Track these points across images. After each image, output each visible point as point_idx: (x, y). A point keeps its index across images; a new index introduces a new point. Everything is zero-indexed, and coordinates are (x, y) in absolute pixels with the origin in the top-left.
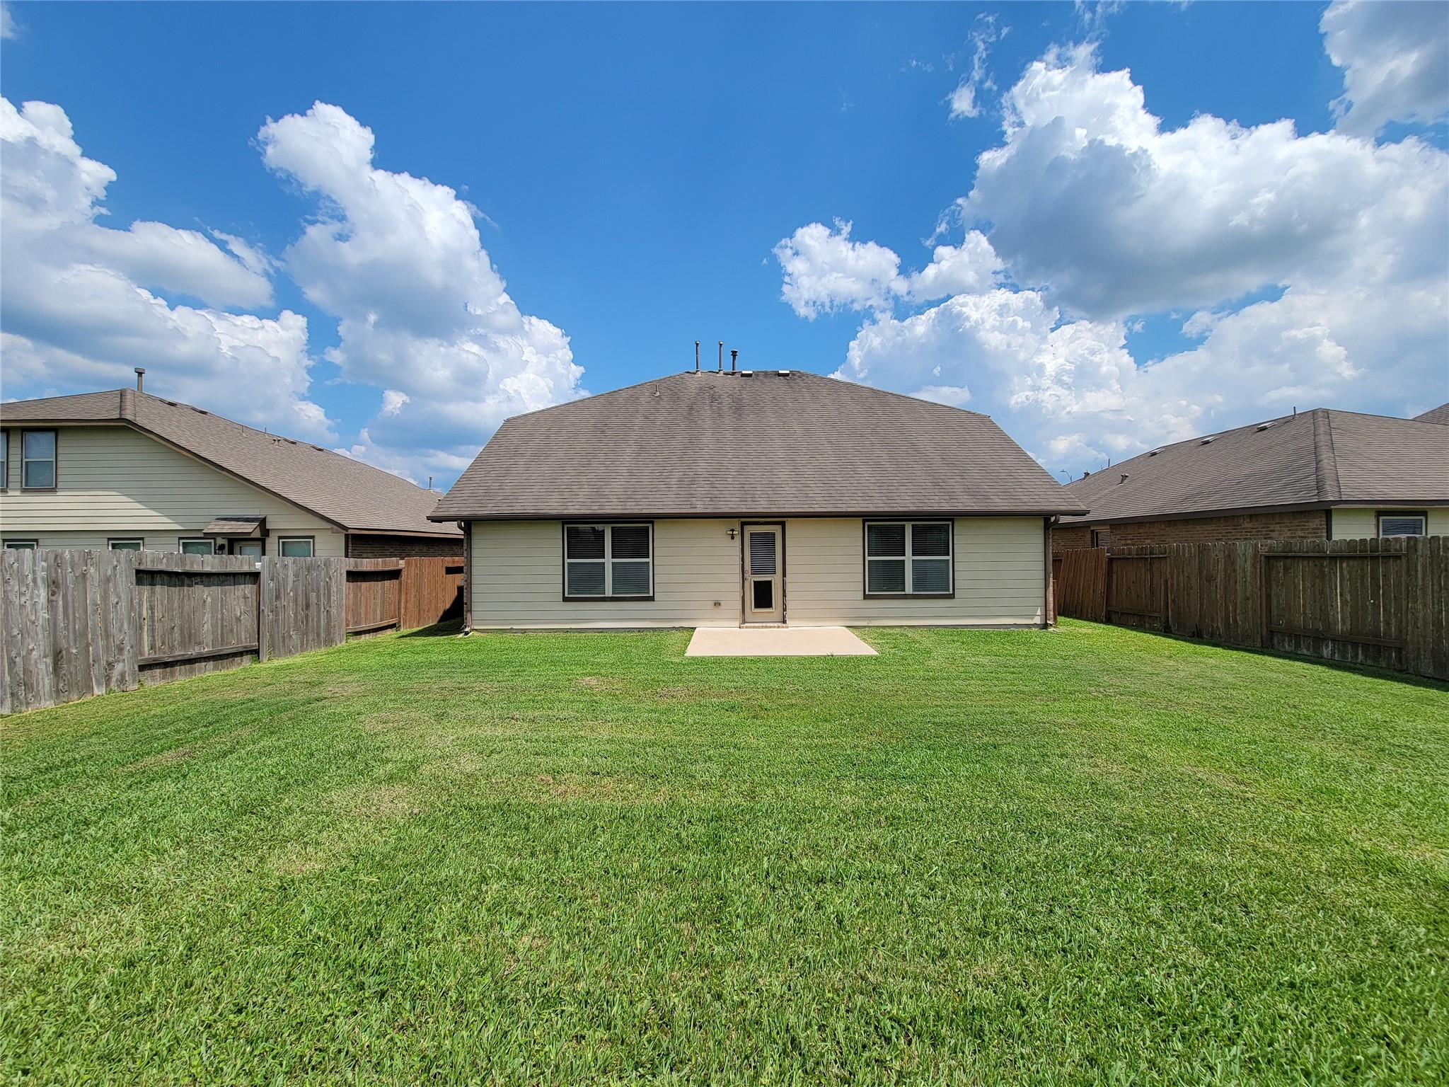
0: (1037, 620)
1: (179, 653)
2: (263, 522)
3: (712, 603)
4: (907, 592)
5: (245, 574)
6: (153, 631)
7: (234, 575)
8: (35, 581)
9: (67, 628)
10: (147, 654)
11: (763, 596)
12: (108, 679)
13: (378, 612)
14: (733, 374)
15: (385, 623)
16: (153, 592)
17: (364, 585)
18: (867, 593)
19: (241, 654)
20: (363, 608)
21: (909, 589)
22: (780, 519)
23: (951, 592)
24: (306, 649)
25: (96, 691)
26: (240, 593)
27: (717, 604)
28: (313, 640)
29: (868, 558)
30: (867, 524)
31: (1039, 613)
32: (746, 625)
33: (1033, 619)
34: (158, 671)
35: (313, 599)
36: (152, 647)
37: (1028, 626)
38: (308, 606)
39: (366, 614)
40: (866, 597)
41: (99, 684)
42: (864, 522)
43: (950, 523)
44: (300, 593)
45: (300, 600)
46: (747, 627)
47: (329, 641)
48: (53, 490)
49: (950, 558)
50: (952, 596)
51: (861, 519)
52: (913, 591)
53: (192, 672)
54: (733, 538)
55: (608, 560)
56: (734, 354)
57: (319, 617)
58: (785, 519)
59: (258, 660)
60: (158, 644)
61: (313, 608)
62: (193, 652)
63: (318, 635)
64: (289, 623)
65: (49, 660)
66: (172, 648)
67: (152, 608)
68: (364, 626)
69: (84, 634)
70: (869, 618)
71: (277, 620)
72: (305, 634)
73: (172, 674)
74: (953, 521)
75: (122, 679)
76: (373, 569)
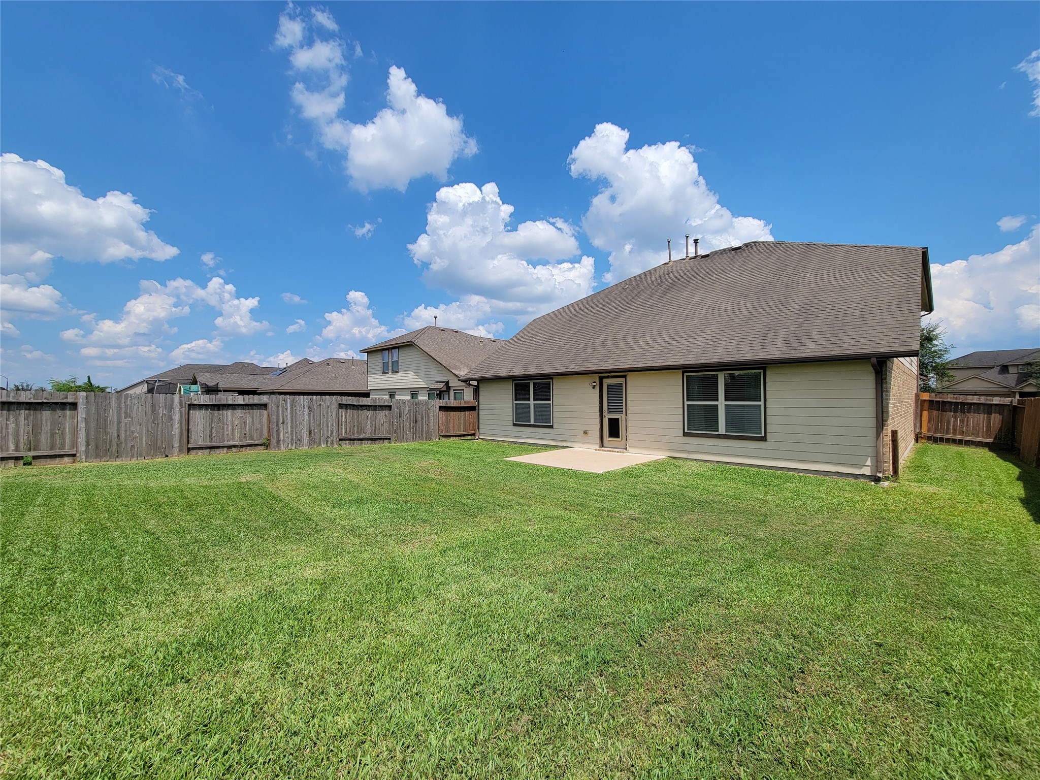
0: (867, 471)
1: (356, 436)
2: (447, 383)
3: (582, 432)
4: (720, 432)
5: (386, 406)
6: (346, 426)
7: (381, 406)
8: (304, 406)
9: (314, 423)
10: (344, 435)
11: (614, 429)
12: (327, 442)
13: (462, 427)
14: (696, 257)
15: (466, 433)
16: (346, 412)
17: (452, 413)
18: (686, 431)
19: (383, 439)
20: (452, 425)
21: (722, 430)
22: (623, 373)
23: (763, 435)
24: (415, 440)
25: (323, 446)
26: (384, 414)
27: (585, 433)
28: (419, 437)
29: (686, 403)
30: (685, 374)
31: (869, 463)
32: (603, 448)
33: (861, 468)
34: (347, 442)
35: (419, 418)
36: (346, 432)
37: (856, 476)
38: (416, 422)
39: (453, 427)
40: (685, 434)
41: (324, 444)
42: (683, 373)
43: (762, 371)
44: (412, 415)
45: (412, 418)
46: (603, 450)
47: (429, 438)
48: (398, 372)
49: (762, 403)
50: (764, 439)
51: (681, 371)
52: (726, 432)
53: (362, 444)
54: (594, 388)
55: (532, 402)
56: (696, 241)
57: (422, 427)
58: (627, 373)
59: (390, 443)
60: (348, 431)
61: (419, 423)
62: (362, 436)
63: (422, 435)
64: (406, 428)
65: (308, 433)
66: (354, 434)
67: (346, 418)
68: (452, 433)
69: (319, 425)
70: (688, 452)
71: (400, 427)
72: (414, 433)
73: (354, 444)
74: (765, 369)
75: (332, 443)
76: (457, 405)
